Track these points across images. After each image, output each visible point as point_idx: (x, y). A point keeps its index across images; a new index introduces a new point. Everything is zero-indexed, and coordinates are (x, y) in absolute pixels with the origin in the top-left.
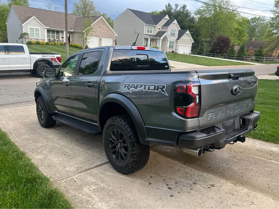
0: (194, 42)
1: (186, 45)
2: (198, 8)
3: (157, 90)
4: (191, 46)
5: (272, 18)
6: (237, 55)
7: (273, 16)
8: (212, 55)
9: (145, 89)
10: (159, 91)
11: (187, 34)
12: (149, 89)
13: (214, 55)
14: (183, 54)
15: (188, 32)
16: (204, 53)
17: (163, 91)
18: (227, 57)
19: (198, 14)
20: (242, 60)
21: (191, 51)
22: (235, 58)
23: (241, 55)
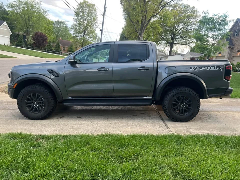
0: (12, 34)
1: (4, 36)
2: (11, 2)
3: (216, 69)
4: (9, 37)
5: (75, 24)
6: (54, 50)
7: (75, 23)
8: (32, 48)
9: (208, 68)
10: (217, 69)
11: (4, 25)
12: (210, 68)
13: (34, 48)
14: (4, 44)
15: (5, 23)
16: (23, 46)
17: (220, 69)
18: (46, 51)
19: (11, 8)
20: (60, 54)
21: (10, 42)
22: (53, 52)
23: (58, 50)
